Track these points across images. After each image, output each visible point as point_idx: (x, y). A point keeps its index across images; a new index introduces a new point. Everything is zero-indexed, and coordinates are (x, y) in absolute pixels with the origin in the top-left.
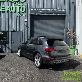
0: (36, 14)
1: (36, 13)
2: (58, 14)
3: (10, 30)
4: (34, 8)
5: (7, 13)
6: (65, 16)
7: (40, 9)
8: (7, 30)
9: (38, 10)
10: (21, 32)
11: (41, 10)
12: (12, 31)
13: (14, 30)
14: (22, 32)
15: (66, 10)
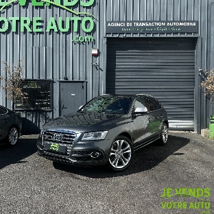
0: (122, 36)
1: (120, 34)
2: (179, 35)
3: (56, 78)
4: (114, 20)
5: (48, 34)
6: (196, 39)
7: (130, 22)
8: (50, 77)
9: (126, 25)
10: (83, 82)
11: (133, 24)
12: (61, 80)
13: (66, 79)
14: (87, 82)
15: (197, 22)
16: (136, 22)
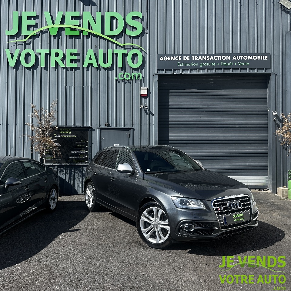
0: (176, 72)
1: (175, 70)
2: (247, 71)
3: (96, 124)
4: (168, 53)
5: (85, 70)
6: (269, 75)
7: (187, 55)
8: (87, 124)
9: (182, 58)
10: (129, 129)
11: (191, 58)
12: (102, 126)
13: (109, 125)
14: (134, 130)
15: (270, 56)
16: (195, 55)
